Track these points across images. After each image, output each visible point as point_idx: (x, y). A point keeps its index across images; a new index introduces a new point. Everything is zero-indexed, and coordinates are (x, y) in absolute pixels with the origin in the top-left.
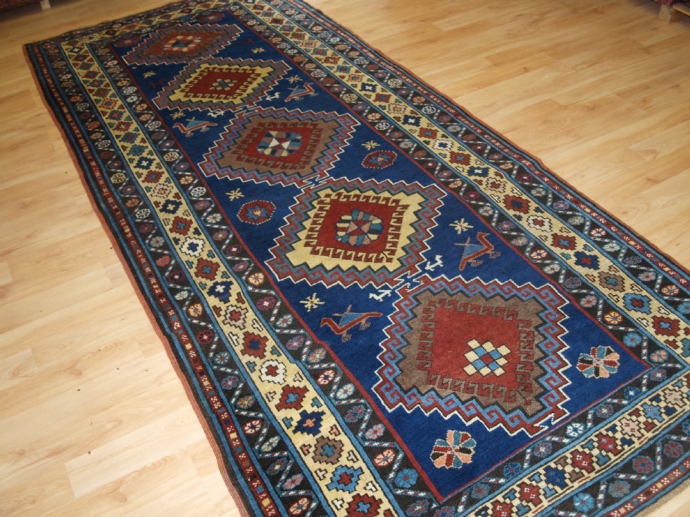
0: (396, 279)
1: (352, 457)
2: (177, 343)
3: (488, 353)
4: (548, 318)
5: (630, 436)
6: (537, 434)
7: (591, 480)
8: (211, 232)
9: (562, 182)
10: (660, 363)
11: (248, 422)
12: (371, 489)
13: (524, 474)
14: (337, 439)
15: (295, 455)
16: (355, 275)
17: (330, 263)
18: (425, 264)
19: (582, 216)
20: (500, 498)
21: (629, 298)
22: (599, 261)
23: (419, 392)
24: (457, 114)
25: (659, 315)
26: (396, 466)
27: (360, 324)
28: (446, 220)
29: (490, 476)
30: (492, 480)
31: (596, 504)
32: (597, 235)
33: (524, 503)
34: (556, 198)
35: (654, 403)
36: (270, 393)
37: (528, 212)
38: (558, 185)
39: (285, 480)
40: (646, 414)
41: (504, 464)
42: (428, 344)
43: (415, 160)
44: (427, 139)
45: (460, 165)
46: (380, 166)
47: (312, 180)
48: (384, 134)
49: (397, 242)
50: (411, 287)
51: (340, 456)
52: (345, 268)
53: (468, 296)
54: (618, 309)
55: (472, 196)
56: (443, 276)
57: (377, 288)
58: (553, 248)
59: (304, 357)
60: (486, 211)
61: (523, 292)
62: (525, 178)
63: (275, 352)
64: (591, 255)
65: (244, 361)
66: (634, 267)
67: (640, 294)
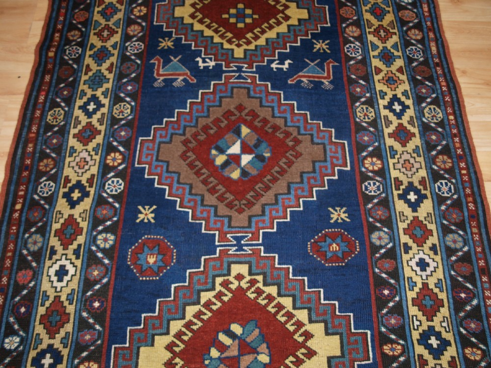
43: (374, 273)
44: (410, 242)
45: (420, 314)
46: (326, 261)
47: (238, 239)
48: (365, 204)
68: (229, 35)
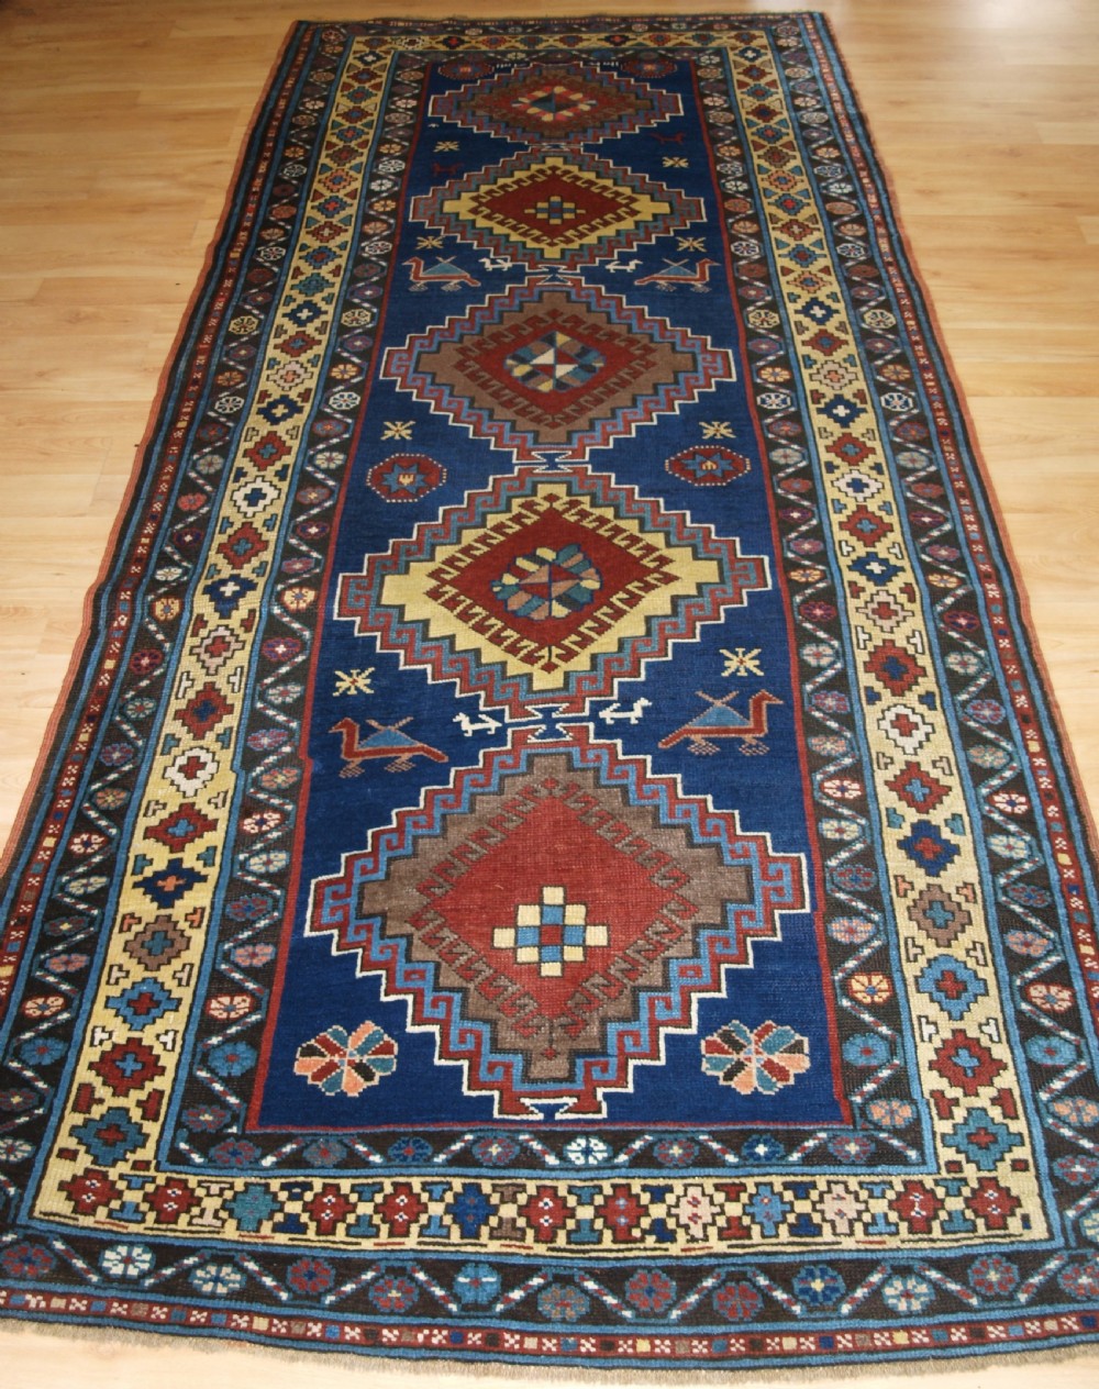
0: (529, 708)
1: (184, 976)
2: (97, 651)
3: (564, 926)
4: (737, 920)
5: (678, 1225)
6: (511, 1117)
7: (528, 1256)
8: (305, 481)
9: (1034, 664)
10: (880, 1128)
11: (86, 832)
12: (165, 1044)
13: (423, 1171)
14: (188, 932)
15: (107, 922)
16: (467, 669)
17: (443, 623)
18: (608, 704)
19: (1009, 754)
20: (345, 1185)
21: (945, 966)
22: (952, 862)
23: (383, 928)
24: (944, 433)
25: (972, 1033)
26: (233, 1030)
27: (396, 758)
28: (723, 638)
29: (364, 1139)
30: (361, 1148)
31: (495, 1300)
32: (1002, 806)
33: (377, 1219)
34: (991, 691)
35: (788, 1196)
36: (157, 803)
37: (902, 695)
38: (1020, 664)
39: (58, 954)
40: (751, 1204)
41: (405, 1134)
42: (474, 852)
43: (775, 494)
44: (837, 461)
45: (853, 540)
46: (696, 480)
47: (550, 457)
48: (761, 419)
49: (592, 640)
50: (543, 736)
51: (169, 963)
52: (459, 646)
53: (626, 802)
54: (897, 976)
55: (818, 612)
56: (619, 742)
57: (482, 708)
58: (882, 790)
59: (259, 769)
60: (818, 655)
61: (738, 845)
62: (963, 622)
63: (223, 739)
64: (948, 841)
65: (166, 730)
66: (1018, 909)
67: (975, 972)
68: (536, 233)
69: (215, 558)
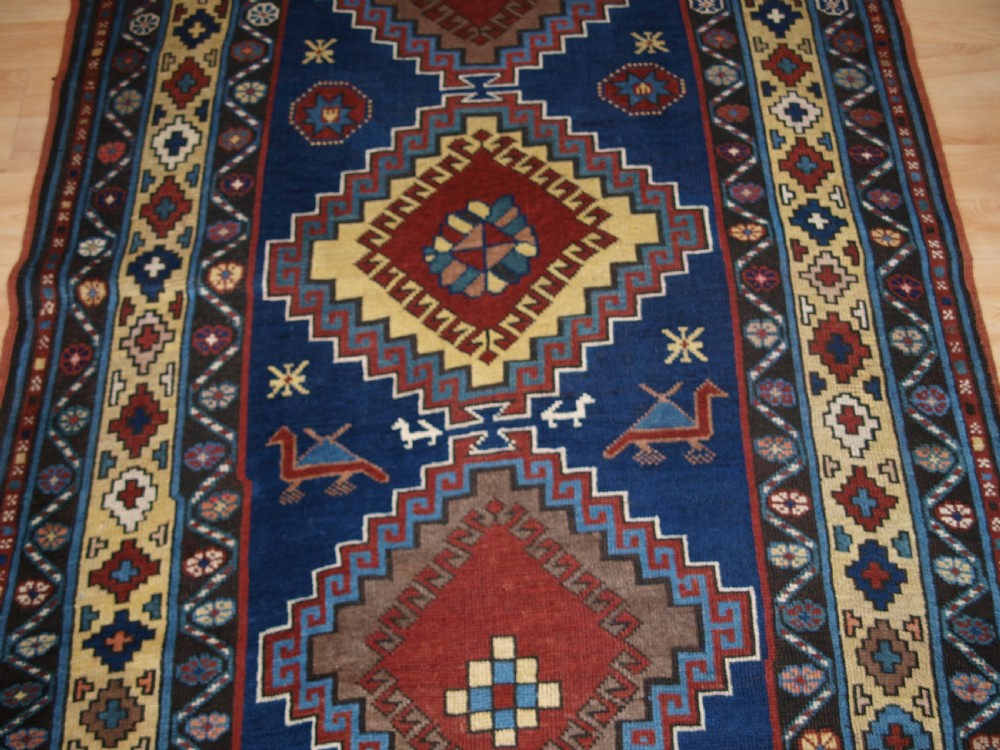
2: (26, 347)
3: (516, 685)
4: (689, 673)
8: (226, 121)
9: (977, 339)
11: (31, 579)
14: (142, 700)
15: (61, 687)
16: (403, 360)
17: (378, 304)
18: (549, 402)
19: (954, 455)
21: (892, 719)
22: (899, 592)
23: (335, 692)
24: (882, 42)
27: (337, 478)
28: (664, 315)
32: (947, 520)
34: (934, 377)
36: (98, 540)
37: (847, 381)
38: (964, 339)
39: (16, 729)
42: (421, 597)
43: (712, 124)
44: (774, 81)
45: (793, 183)
46: (630, 108)
47: (478, 82)
48: (695, 27)
49: (530, 321)
50: (485, 446)
51: (125, 737)
52: (395, 332)
53: (573, 529)
54: (845, 732)
55: (761, 279)
56: (562, 450)
57: (421, 412)
58: (830, 503)
59: (198, 494)
60: (762, 334)
61: (687, 580)
62: (907, 288)
63: (159, 456)
64: (895, 566)
65: (102, 447)
66: (964, 648)
67: (921, 724)
69: (139, 225)
